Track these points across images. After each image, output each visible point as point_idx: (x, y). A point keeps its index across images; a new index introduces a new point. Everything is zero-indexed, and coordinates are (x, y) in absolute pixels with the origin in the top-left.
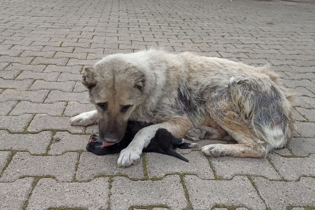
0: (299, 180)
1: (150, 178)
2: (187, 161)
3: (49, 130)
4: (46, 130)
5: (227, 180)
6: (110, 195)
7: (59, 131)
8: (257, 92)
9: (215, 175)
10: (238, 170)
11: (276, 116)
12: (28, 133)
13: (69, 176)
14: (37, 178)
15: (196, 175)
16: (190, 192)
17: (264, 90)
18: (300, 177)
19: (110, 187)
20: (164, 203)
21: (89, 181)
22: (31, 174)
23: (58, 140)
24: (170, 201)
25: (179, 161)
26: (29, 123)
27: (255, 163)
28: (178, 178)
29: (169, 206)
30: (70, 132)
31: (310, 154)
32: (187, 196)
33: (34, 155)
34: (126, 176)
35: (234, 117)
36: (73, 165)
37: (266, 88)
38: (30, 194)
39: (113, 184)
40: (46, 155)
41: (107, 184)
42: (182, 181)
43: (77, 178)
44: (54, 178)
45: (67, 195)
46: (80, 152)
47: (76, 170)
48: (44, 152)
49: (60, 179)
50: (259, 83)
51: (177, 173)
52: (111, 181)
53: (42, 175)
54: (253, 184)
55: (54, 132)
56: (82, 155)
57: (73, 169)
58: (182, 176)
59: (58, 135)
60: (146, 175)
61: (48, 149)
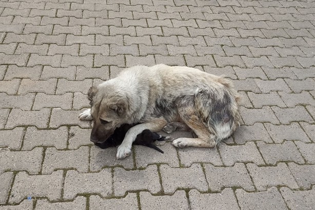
0: (233, 166)
1: (138, 168)
2: (162, 152)
3: (65, 125)
4: (62, 125)
5: (187, 167)
6: (113, 183)
7: (72, 125)
8: (213, 100)
9: (180, 164)
10: (195, 159)
11: (226, 117)
12: (51, 129)
13: (85, 168)
14: (65, 170)
15: (167, 164)
16: (163, 179)
17: (218, 98)
18: (235, 163)
19: (113, 176)
20: (146, 188)
21: (99, 171)
22: (60, 167)
23: (73, 135)
24: (150, 187)
25: (157, 152)
26: (50, 118)
27: (208, 152)
28: (155, 167)
29: (149, 190)
30: (80, 127)
31: (246, 142)
32: (161, 182)
33: (59, 150)
34: (122, 167)
35: (196, 120)
36: (87, 157)
37: (220, 97)
38: (64, 184)
39: (114, 173)
40: (67, 149)
41: (110, 174)
42: (158, 170)
43: (91, 170)
44: (76, 169)
45: (86, 184)
46: (90, 146)
47: (89, 162)
48: (65, 147)
49: (80, 171)
50: (216, 93)
51: (155, 164)
52: (113, 171)
53: (68, 168)
54: (204, 170)
55: (69, 126)
56: (91, 149)
57: (87, 162)
58: (158, 165)
59: (72, 130)
60: (135, 165)
61: (68, 144)
